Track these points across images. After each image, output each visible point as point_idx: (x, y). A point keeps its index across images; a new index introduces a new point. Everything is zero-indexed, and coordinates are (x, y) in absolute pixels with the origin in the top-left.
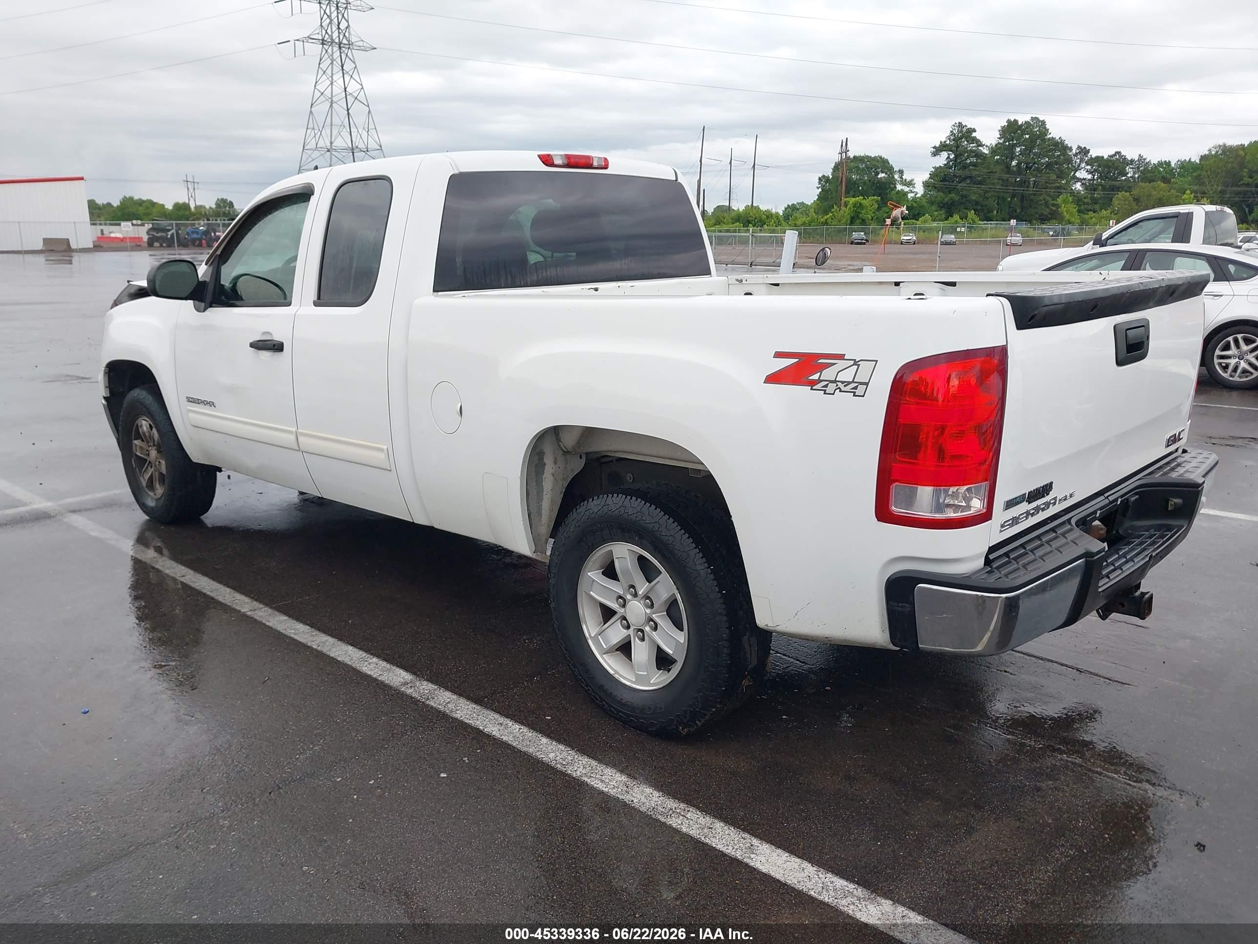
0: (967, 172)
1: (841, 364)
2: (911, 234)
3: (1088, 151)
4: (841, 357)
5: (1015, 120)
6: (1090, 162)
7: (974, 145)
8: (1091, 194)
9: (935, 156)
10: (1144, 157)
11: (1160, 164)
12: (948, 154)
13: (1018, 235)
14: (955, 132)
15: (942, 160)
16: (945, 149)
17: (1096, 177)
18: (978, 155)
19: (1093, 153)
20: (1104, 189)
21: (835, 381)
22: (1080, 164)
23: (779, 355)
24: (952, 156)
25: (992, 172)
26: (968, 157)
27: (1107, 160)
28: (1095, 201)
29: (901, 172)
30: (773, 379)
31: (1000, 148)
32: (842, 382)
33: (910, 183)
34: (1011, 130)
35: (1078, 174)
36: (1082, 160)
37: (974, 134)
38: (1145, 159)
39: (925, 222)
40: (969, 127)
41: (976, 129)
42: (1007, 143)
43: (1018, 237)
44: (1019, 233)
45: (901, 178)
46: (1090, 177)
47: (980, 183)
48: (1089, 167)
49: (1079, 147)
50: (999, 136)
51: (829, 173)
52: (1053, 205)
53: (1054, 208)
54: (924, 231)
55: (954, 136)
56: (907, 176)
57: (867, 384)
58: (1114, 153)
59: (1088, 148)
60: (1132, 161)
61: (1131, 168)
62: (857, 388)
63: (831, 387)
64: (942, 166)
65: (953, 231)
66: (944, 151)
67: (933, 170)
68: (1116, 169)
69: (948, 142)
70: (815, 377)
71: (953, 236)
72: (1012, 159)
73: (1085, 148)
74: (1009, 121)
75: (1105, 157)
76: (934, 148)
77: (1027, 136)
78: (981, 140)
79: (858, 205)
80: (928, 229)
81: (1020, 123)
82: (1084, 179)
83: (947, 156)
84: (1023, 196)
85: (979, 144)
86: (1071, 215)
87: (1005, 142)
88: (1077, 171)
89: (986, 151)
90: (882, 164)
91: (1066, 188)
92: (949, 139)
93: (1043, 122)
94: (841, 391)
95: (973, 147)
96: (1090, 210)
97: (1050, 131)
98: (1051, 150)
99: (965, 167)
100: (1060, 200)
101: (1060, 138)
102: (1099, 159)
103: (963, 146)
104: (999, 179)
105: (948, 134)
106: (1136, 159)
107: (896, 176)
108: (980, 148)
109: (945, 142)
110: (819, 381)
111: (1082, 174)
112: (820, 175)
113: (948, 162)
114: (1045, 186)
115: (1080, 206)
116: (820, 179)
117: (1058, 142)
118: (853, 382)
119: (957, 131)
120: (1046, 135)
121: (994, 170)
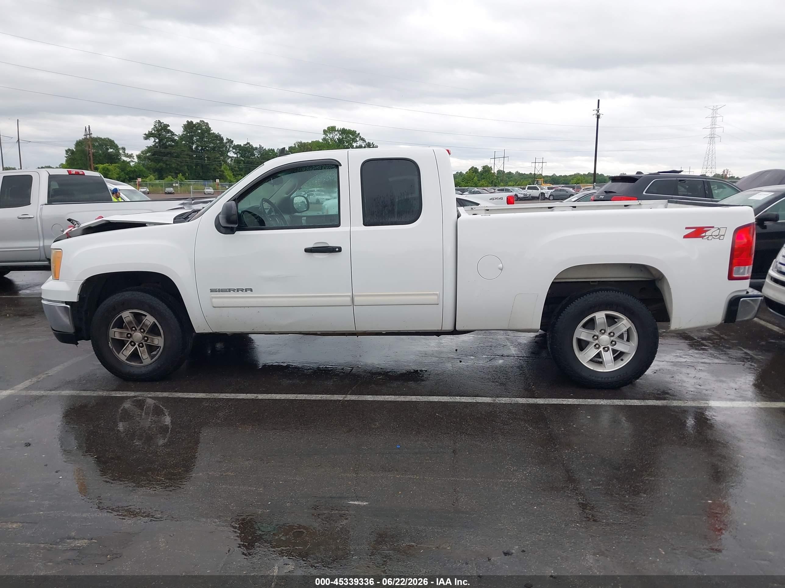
0: (168, 150)
1: (713, 230)
2: (145, 188)
3: (232, 142)
4: (713, 227)
5: (191, 121)
6: (234, 148)
7: (170, 134)
8: (238, 165)
9: (146, 139)
10: (262, 146)
11: (269, 150)
12: (155, 139)
13: (211, 188)
14: (157, 126)
15: (151, 142)
16: (152, 135)
17: (239, 156)
18: (174, 140)
19: (236, 143)
20: (244, 163)
21: (712, 235)
22: (229, 149)
23: (687, 228)
24: (157, 140)
25: (183, 151)
26: (167, 141)
27: (243, 147)
28: (241, 170)
29: (124, 149)
30: (686, 237)
31: (184, 137)
32: (715, 235)
33: (130, 156)
34: (189, 126)
35: (229, 154)
36: (230, 146)
37: (169, 128)
38: (263, 147)
39: (151, 180)
40: (165, 123)
41: (169, 125)
42: (188, 134)
43: (211, 189)
44: (211, 187)
45: (124, 152)
46: (235, 156)
47: (176, 157)
48: (234, 150)
49: (227, 139)
50: (183, 130)
51: (73, 148)
52: (221, 171)
53: (221, 173)
54: (152, 186)
55: (157, 128)
56: (128, 152)
57: (724, 235)
58: (246, 143)
59: (232, 140)
60: (256, 148)
61: (257, 152)
62: (719, 237)
63: (710, 238)
64: (152, 146)
65: (171, 186)
66: (152, 137)
67: (147, 148)
68: (249, 152)
69: (153, 132)
70: (704, 234)
71: (172, 189)
72: (193, 144)
73: (230, 139)
74: (188, 121)
75: (242, 145)
76: (145, 134)
77: (200, 131)
78: (174, 132)
79: (106, 169)
80: (154, 185)
81: (194, 123)
82: (233, 157)
83: (154, 140)
84: (202, 165)
85: (173, 134)
86: (230, 176)
87: (187, 133)
88: (228, 152)
89: (176, 138)
90: (110, 143)
91: (225, 162)
92: (154, 130)
93: (207, 124)
94: (714, 238)
95: (169, 135)
96: (239, 175)
97: (212, 129)
98: (214, 140)
99: (166, 147)
100: (222, 168)
101: (218, 133)
102: (239, 146)
103: (163, 135)
104: (187, 155)
105: (153, 127)
106: (258, 147)
107: (121, 151)
108: (173, 136)
109: (151, 131)
110: (705, 236)
111: (231, 154)
112: (67, 149)
113: (155, 144)
114: (214, 160)
115: (233, 172)
116: (66, 151)
117: (217, 135)
118: (719, 235)
119: (158, 125)
120: (210, 131)
121: (184, 150)
